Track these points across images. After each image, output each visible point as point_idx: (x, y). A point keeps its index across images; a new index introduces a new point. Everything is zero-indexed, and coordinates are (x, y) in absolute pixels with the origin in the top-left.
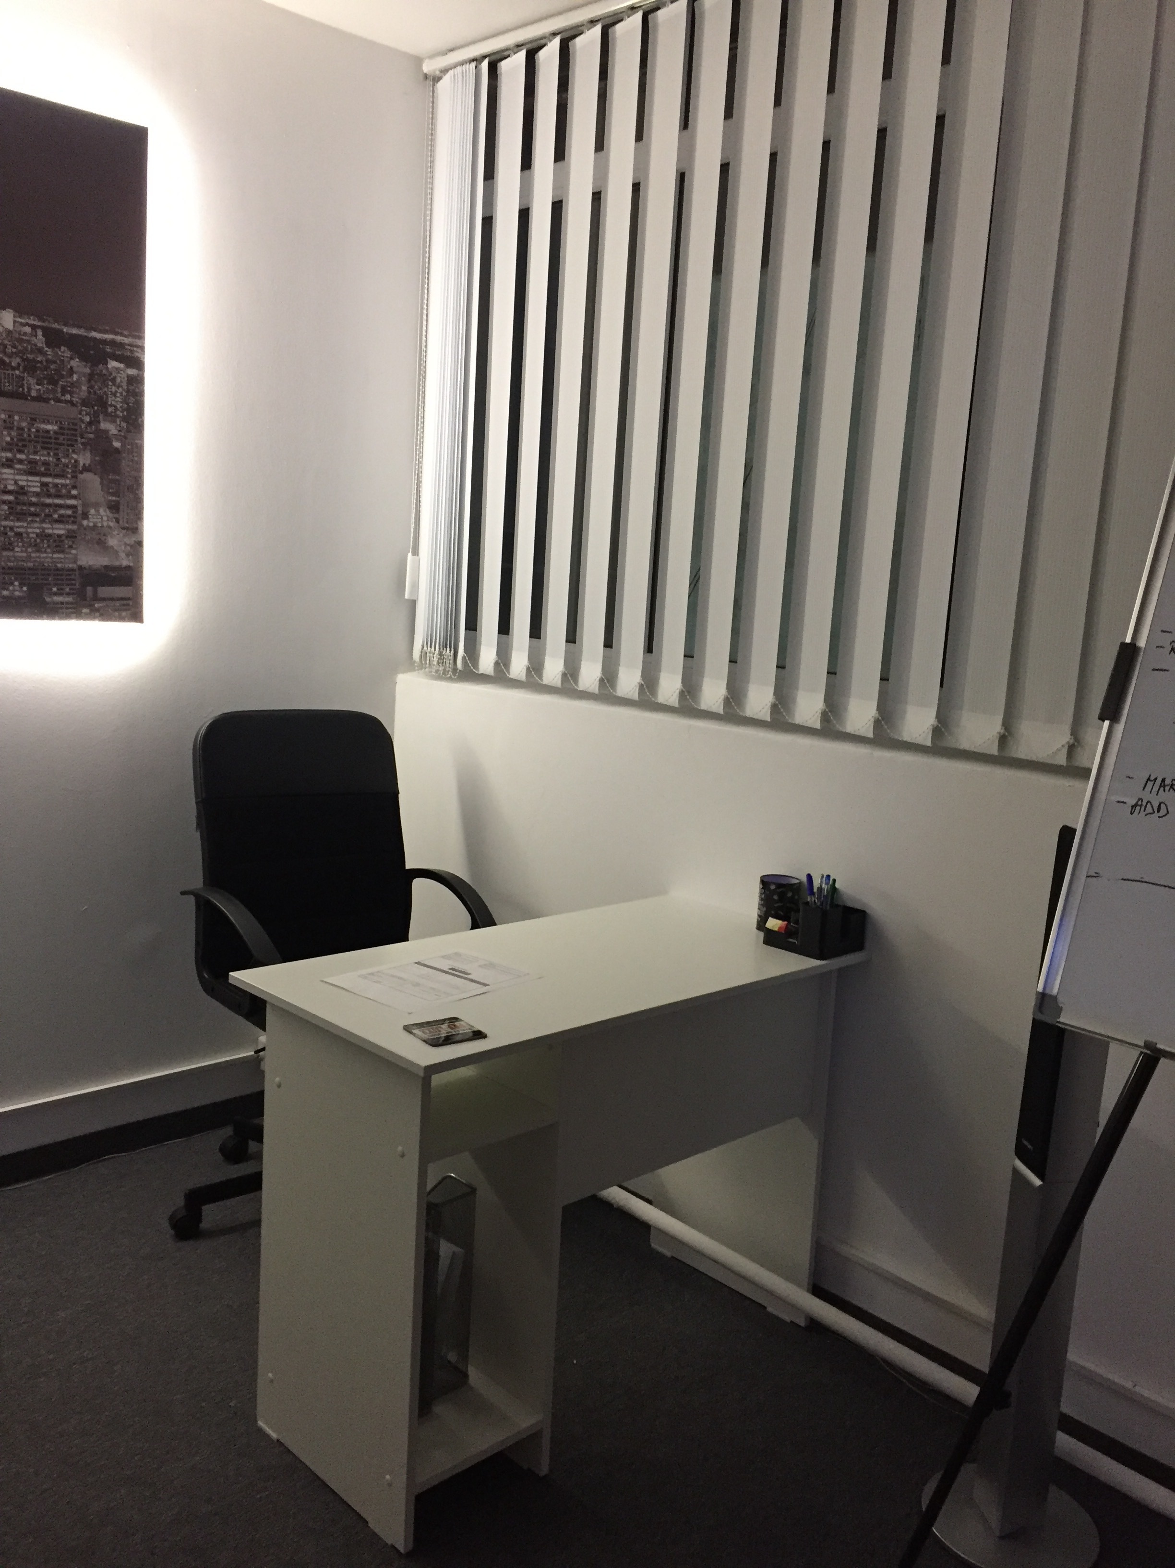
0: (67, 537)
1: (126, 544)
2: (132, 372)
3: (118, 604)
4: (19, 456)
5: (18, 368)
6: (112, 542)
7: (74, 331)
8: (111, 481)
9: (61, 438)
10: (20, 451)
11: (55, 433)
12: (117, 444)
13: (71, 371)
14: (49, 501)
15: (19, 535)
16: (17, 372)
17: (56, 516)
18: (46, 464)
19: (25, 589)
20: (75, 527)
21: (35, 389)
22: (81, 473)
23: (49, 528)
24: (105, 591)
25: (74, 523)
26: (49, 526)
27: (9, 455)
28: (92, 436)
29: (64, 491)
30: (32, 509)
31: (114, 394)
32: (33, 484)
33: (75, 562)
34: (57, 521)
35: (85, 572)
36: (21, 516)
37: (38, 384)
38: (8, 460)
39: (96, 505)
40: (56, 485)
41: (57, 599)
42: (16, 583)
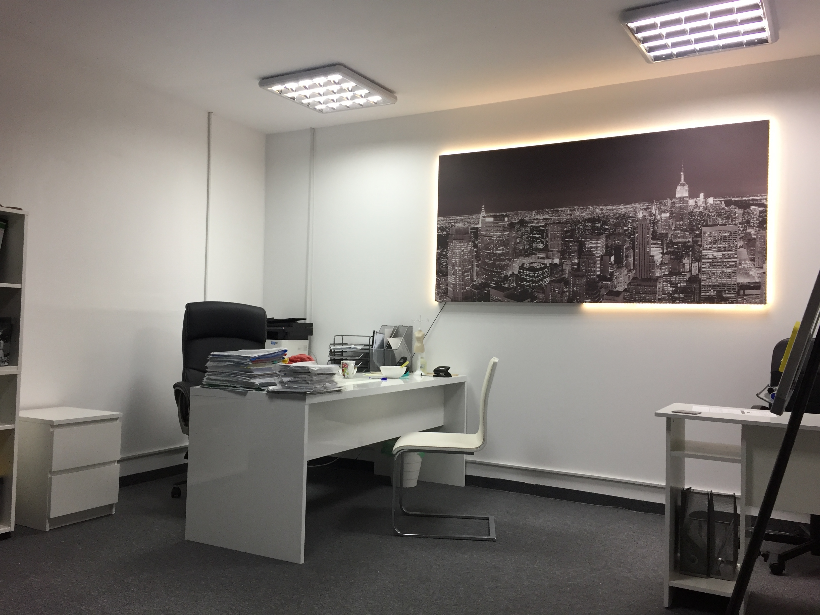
0: (733, 273)
1: (758, 274)
2: (762, 209)
3: (754, 296)
4: (714, 246)
5: (714, 216)
6: (751, 273)
7: (737, 199)
8: (752, 250)
9: (731, 237)
10: (715, 244)
11: (728, 236)
12: (754, 236)
13: (735, 213)
14: (725, 260)
15: (713, 273)
16: (714, 217)
17: (728, 265)
18: (725, 247)
19: (715, 292)
20: (735, 269)
21: (721, 222)
22: (739, 249)
23: (725, 270)
24: (748, 292)
25: (736, 267)
26: (725, 269)
27: (710, 246)
28: (743, 235)
29: (731, 256)
30: (719, 264)
31: (753, 218)
32: (719, 255)
33: (735, 282)
34: (728, 267)
35: (740, 285)
36: (714, 266)
37: (722, 220)
38: (710, 248)
39: (745, 260)
40: (728, 254)
41: (727, 295)
42: (712, 290)
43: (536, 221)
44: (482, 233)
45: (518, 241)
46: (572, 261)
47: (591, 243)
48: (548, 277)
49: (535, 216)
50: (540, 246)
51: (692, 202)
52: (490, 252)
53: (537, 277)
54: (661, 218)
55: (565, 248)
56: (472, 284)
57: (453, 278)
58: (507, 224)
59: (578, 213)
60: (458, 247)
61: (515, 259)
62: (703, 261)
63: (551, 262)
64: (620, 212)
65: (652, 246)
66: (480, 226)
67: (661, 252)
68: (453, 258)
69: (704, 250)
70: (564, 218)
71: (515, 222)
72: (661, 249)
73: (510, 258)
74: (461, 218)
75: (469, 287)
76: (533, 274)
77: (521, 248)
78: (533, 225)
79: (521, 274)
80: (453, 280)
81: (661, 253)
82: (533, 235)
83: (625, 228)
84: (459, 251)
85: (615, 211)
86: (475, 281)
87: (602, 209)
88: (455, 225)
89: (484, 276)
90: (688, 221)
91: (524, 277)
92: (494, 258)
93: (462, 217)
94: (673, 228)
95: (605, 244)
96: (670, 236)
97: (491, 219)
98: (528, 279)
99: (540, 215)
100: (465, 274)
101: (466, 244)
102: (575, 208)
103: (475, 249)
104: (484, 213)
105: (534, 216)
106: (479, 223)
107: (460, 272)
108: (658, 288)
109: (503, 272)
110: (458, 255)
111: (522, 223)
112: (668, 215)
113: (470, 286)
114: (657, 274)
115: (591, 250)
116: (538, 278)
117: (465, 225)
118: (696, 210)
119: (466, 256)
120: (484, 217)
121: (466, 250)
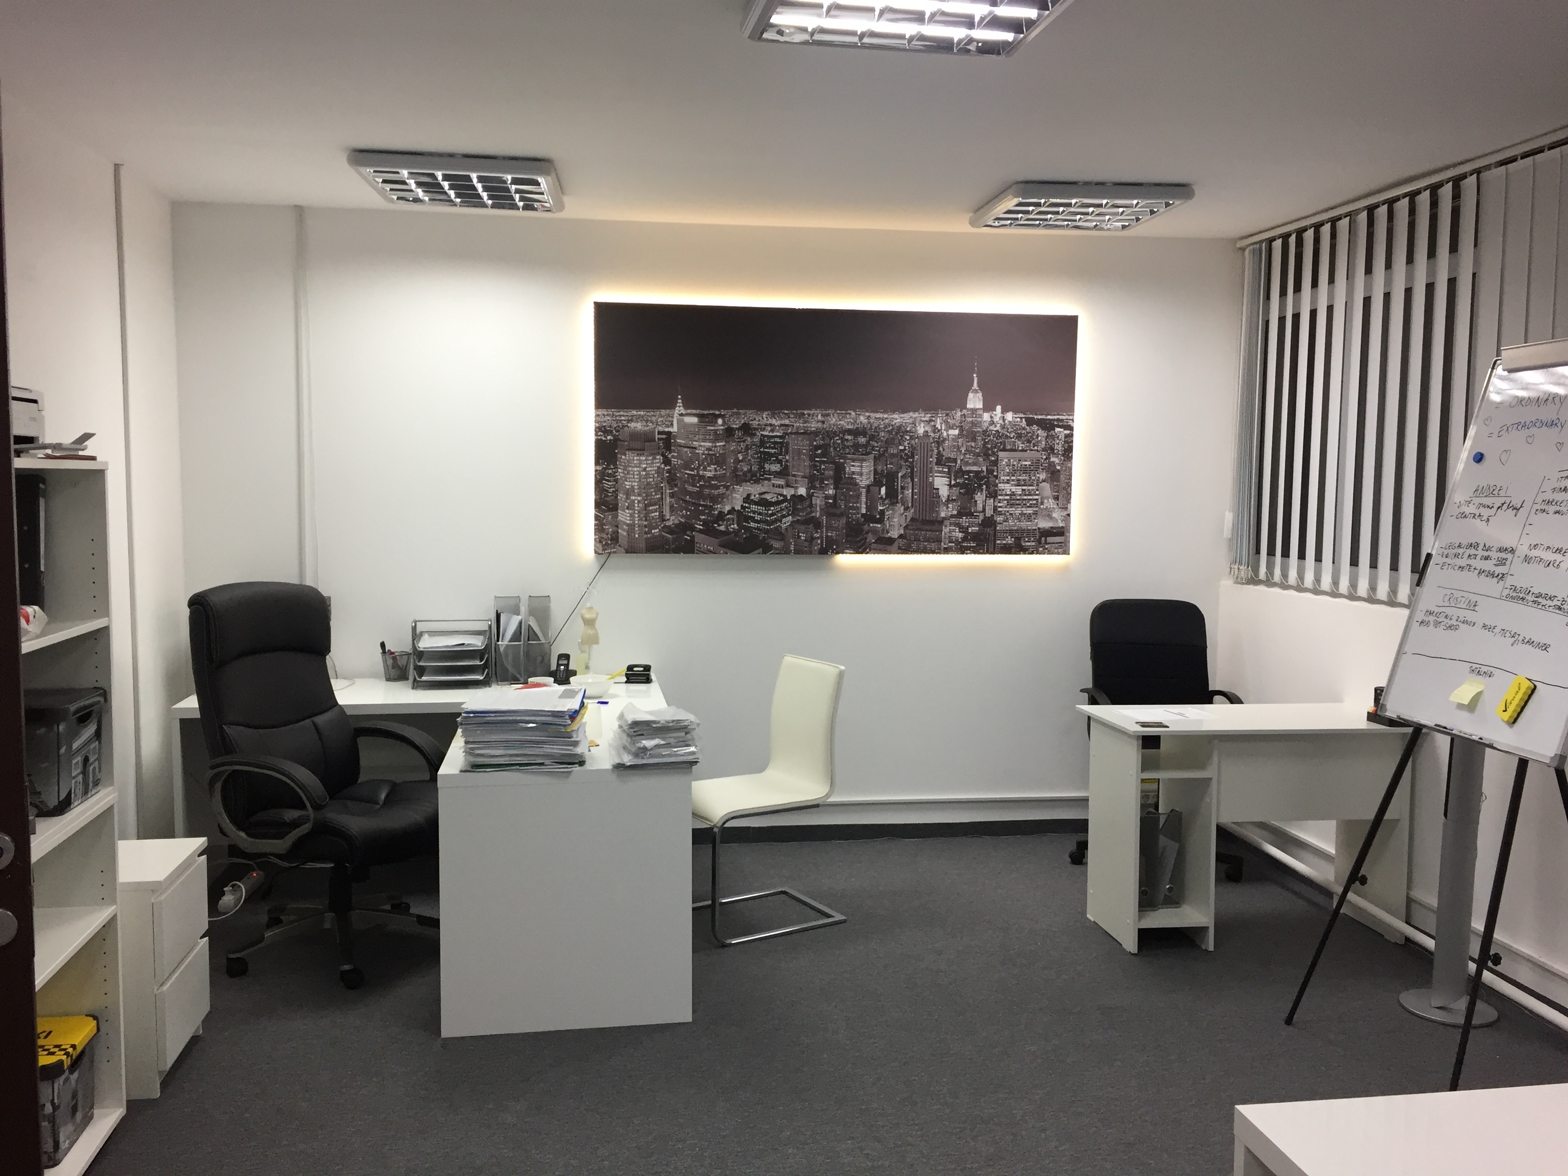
0: (1033, 514)
1: (1062, 516)
2: (1067, 432)
3: (1057, 545)
4: (1013, 478)
5: (1013, 438)
6: (1055, 515)
7: (1040, 417)
8: (1056, 485)
9: (1032, 467)
10: (1014, 476)
11: (1029, 465)
12: (1058, 468)
13: (1038, 436)
14: (1025, 497)
15: (1011, 514)
16: (1013, 440)
17: (1028, 504)
18: (1024, 480)
19: (1013, 539)
20: (1037, 509)
21: (1020, 445)
22: (1041, 483)
23: (1025, 511)
24: (1050, 539)
25: (1037, 507)
26: (1025, 509)
27: (1008, 478)
28: (1047, 465)
29: (1032, 492)
30: (1018, 502)
31: (1058, 444)
32: (1018, 490)
33: (1036, 526)
34: (1029, 507)
35: (1041, 530)
36: (1012, 505)
37: (1022, 444)
38: (1008, 480)
39: (1048, 498)
40: (1029, 490)
41: (1027, 544)
42: (1009, 537)
43: (769, 428)
44: (678, 441)
45: (741, 458)
46: (826, 492)
47: (853, 466)
48: (789, 515)
49: (767, 420)
50: (776, 467)
51: (986, 416)
52: (693, 473)
53: (772, 515)
54: (948, 435)
55: (815, 472)
56: (662, 525)
57: (629, 515)
58: (722, 429)
59: (834, 420)
60: (635, 462)
61: (737, 485)
62: (1000, 497)
63: (793, 493)
64: (893, 423)
65: (936, 474)
66: (674, 429)
67: (947, 483)
68: (627, 481)
69: (1000, 483)
70: (813, 426)
71: (735, 426)
72: (947, 479)
73: (728, 484)
74: (639, 413)
75: (658, 530)
76: (766, 510)
77: (745, 469)
78: (763, 433)
79: (747, 510)
80: (628, 518)
81: (948, 485)
82: (765, 450)
83: (901, 448)
84: (638, 469)
85: (887, 421)
86: (668, 520)
87: (869, 416)
88: (629, 425)
89: (684, 511)
90: (982, 442)
91: (752, 515)
92: (700, 483)
93: (642, 413)
94: (963, 451)
95: (873, 468)
96: (959, 462)
97: (695, 420)
98: (758, 517)
99: (775, 418)
100: (651, 508)
101: (650, 458)
102: (830, 412)
103: (666, 468)
104: (682, 408)
105: (765, 419)
106: (672, 425)
107: (641, 505)
108: (943, 533)
109: (716, 507)
110: (636, 477)
111: (747, 429)
112: (956, 432)
113: (660, 528)
114: (943, 515)
115: (854, 476)
116: (774, 517)
117: (648, 426)
118: (992, 428)
119: (650, 478)
120: (681, 415)
121: (650, 469)
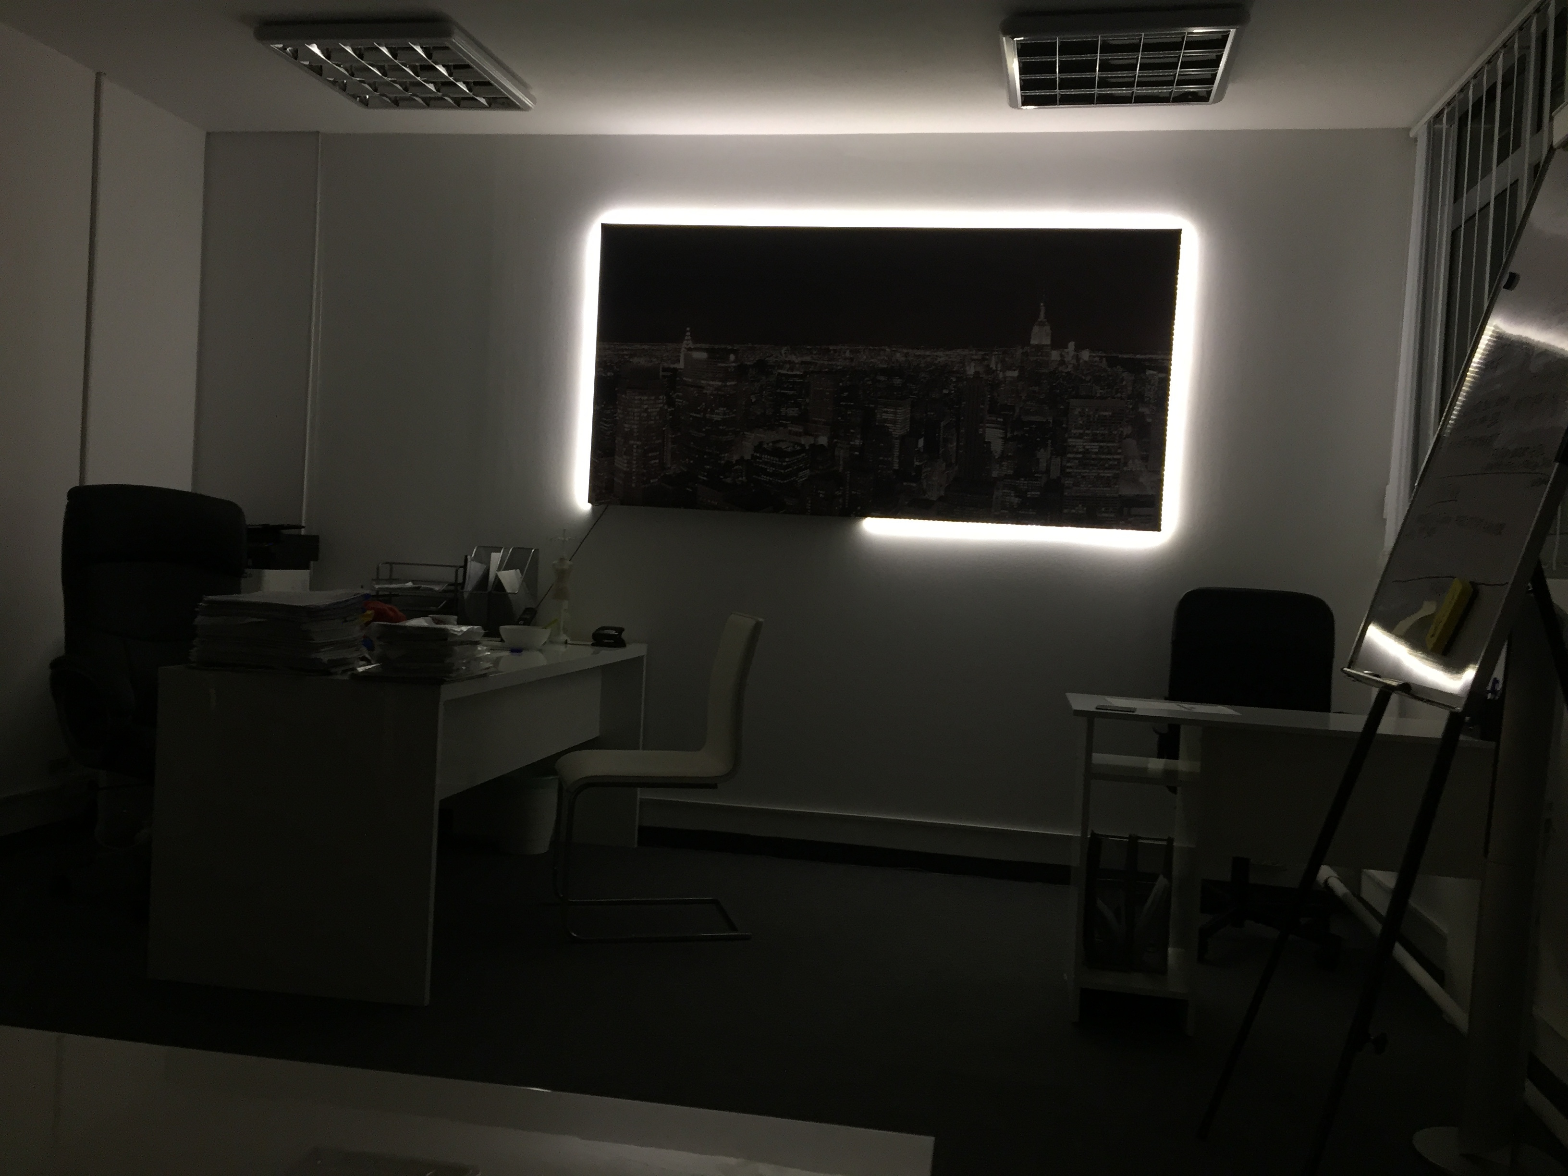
0: (1113, 478)
1: (1153, 482)
2: (1162, 375)
3: (1145, 520)
4: (1087, 432)
5: (1090, 382)
6: (1141, 480)
7: (1126, 356)
8: (1144, 443)
9: (1114, 419)
10: (1088, 429)
11: (1110, 416)
12: (1149, 420)
13: (1122, 380)
14: (1104, 457)
15: (1083, 477)
16: (1089, 384)
17: (1107, 465)
18: (1103, 435)
19: (1085, 509)
20: (1118, 472)
21: (1099, 392)
22: (1125, 439)
23: (1102, 473)
24: (1135, 511)
25: (1118, 469)
26: (1102, 471)
27: (1081, 431)
28: (1133, 416)
29: (1113, 450)
30: (1093, 462)
31: (1149, 390)
32: (1095, 447)
33: (1117, 493)
34: (1107, 468)
35: (1124, 499)
36: (1085, 466)
37: (1101, 389)
38: (1080, 434)
39: (1133, 458)
40: (1108, 447)
41: (1104, 515)
42: (1080, 506)
43: (788, 366)
44: (684, 379)
45: (753, 400)
46: (851, 443)
47: (886, 412)
48: (806, 469)
49: (786, 357)
50: (793, 412)
51: (1055, 355)
52: (698, 416)
53: (787, 467)
54: (1005, 377)
55: (840, 418)
56: (662, 475)
57: (626, 461)
58: (734, 367)
59: (865, 357)
60: (636, 402)
61: (748, 432)
62: (1070, 455)
63: (812, 442)
64: (936, 362)
65: (988, 425)
66: (681, 365)
67: (1002, 436)
68: (626, 423)
69: (1070, 437)
70: (839, 363)
71: (749, 363)
72: (1001, 431)
73: (738, 430)
74: (643, 347)
75: (657, 480)
76: (779, 461)
77: (759, 413)
78: (780, 371)
79: (758, 460)
80: (626, 465)
81: (1002, 438)
82: (783, 391)
83: (945, 391)
84: (639, 410)
85: (929, 359)
86: (670, 468)
87: (907, 353)
88: (631, 360)
89: (687, 460)
90: (1049, 387)
91: (763, 466)
92: (707, 428)
93: (646, 347)
94: (1023, 398)
95: (909, 415)
96: (1017, 410)
97: (704, 355)
98: (770, 470)
99: (795, 355)
100: (650, 455)
101: (653, 398)
102: (860, 347)
103: (669, 409)
104: (690, 342)
105: (784, 355)
106: (678, 361)
107: (640, 451)
108: (994, 497)
109: (723, 455)
111: (762, 367)
112: (1015, 374)
113: (659, 477)
114: (995, 474)
115: (886, 424)
116: (788, 470)
118: (1060, 369)
119: (652, 420)
120: (690, 349)
121: (652, 410)
